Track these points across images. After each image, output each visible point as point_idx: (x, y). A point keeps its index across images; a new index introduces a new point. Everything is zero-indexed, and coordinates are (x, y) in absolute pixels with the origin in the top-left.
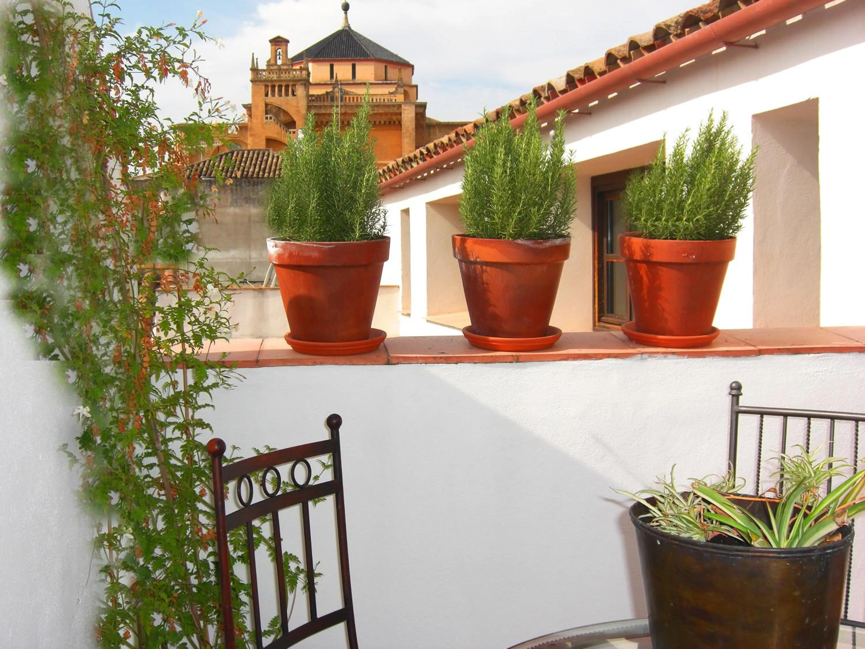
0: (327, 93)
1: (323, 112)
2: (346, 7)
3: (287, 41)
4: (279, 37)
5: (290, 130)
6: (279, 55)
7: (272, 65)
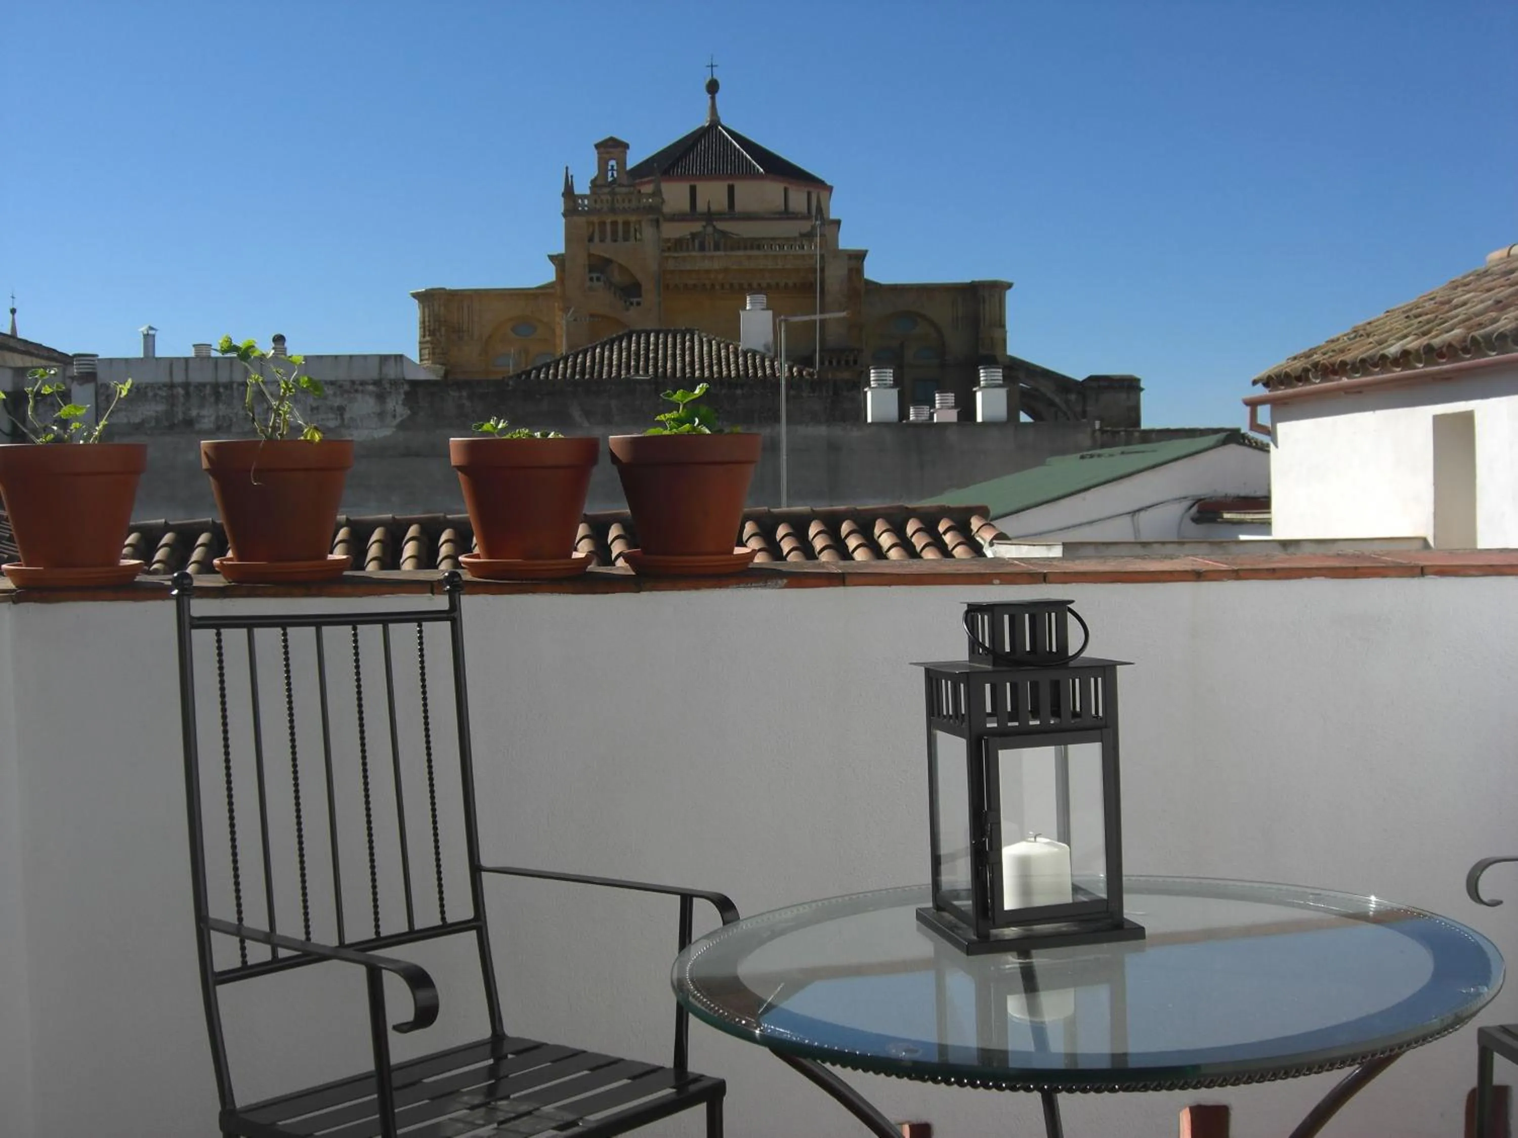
0: (694, 236)
1: (688, 267)
2: (713, 87)
3: (626, 146)
4: (612, 139)
5: (632, 300)
6: (612, 169)
7: (602, 186)
